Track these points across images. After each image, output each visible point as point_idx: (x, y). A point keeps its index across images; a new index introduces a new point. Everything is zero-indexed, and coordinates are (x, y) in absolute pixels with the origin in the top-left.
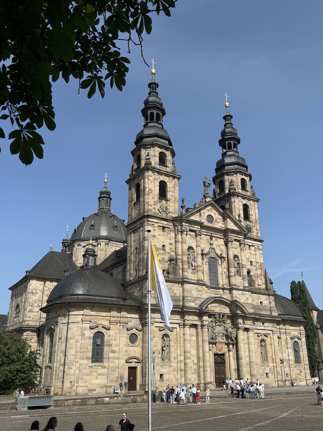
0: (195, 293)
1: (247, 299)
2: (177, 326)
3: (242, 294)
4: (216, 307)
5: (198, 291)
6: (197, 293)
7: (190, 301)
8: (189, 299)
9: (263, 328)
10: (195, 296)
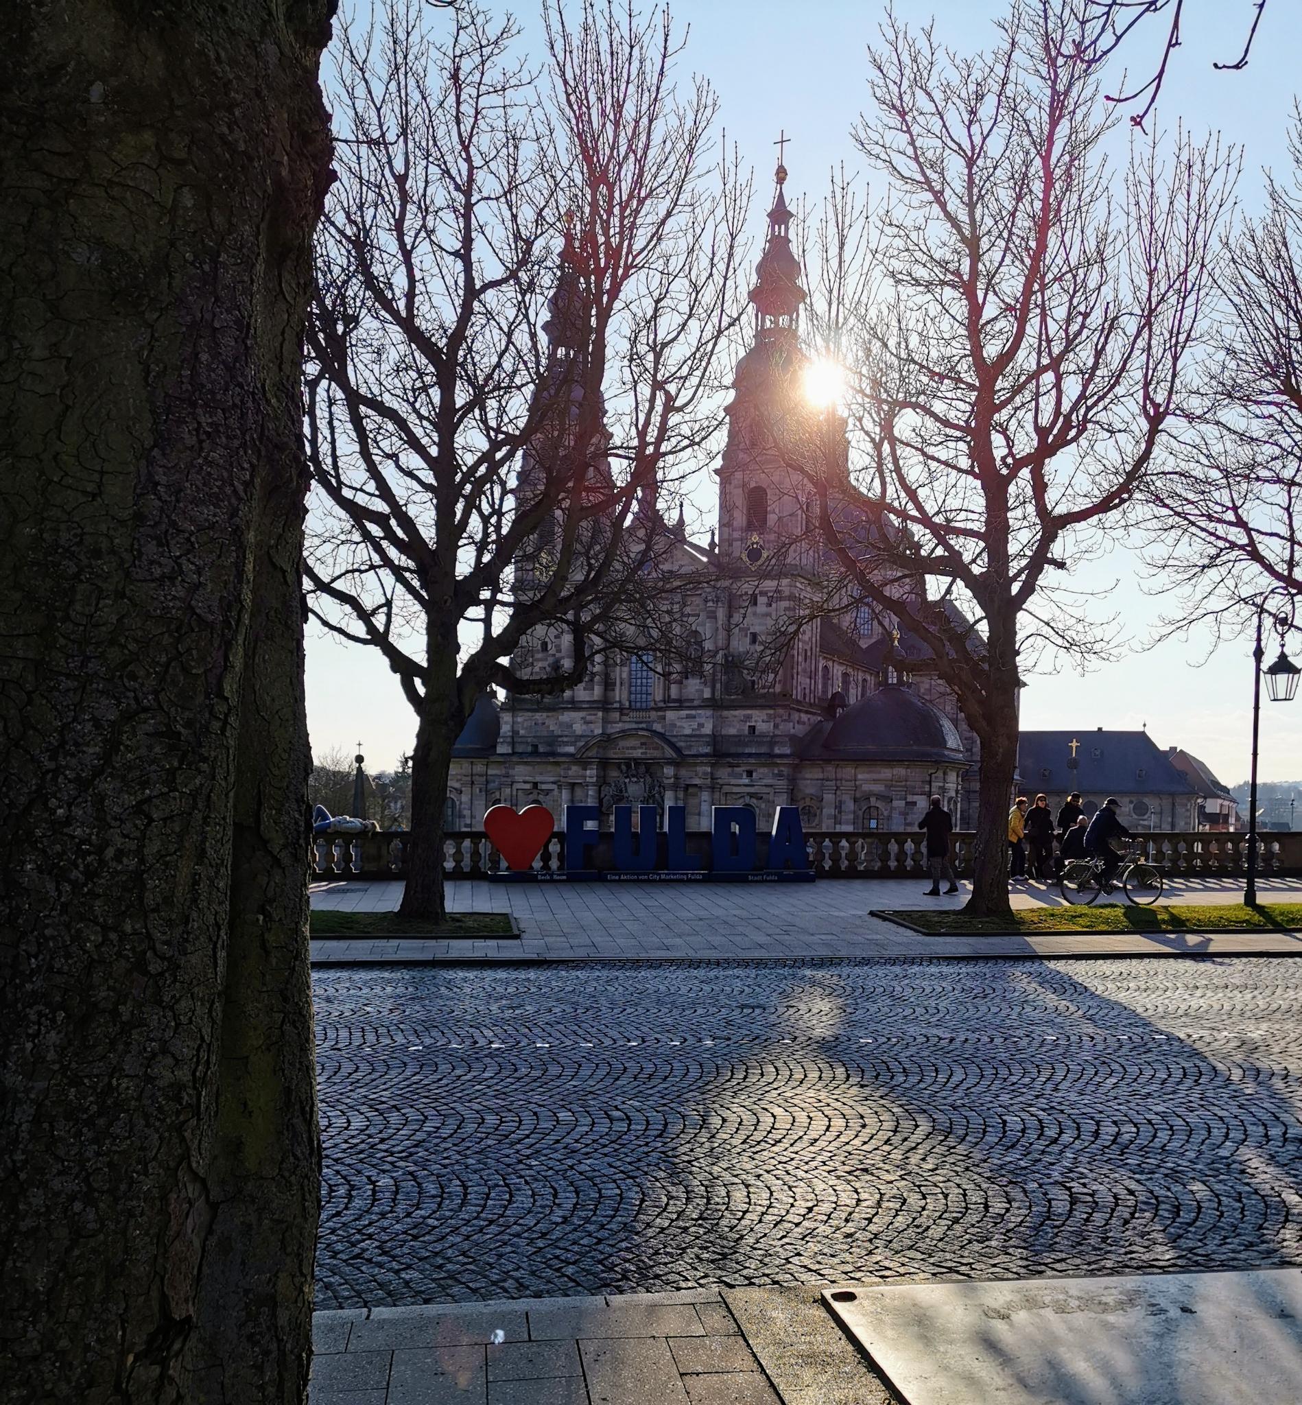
0: (578, 728)
1: (701, 725)
2: (554, 787)
3: (688, 717)
4: (634, 748)
5: (587, 723)
6: (584, 727)
7: (566, 744)
8: (565, 739)
9: (747, 781)
10: (579, 732)
